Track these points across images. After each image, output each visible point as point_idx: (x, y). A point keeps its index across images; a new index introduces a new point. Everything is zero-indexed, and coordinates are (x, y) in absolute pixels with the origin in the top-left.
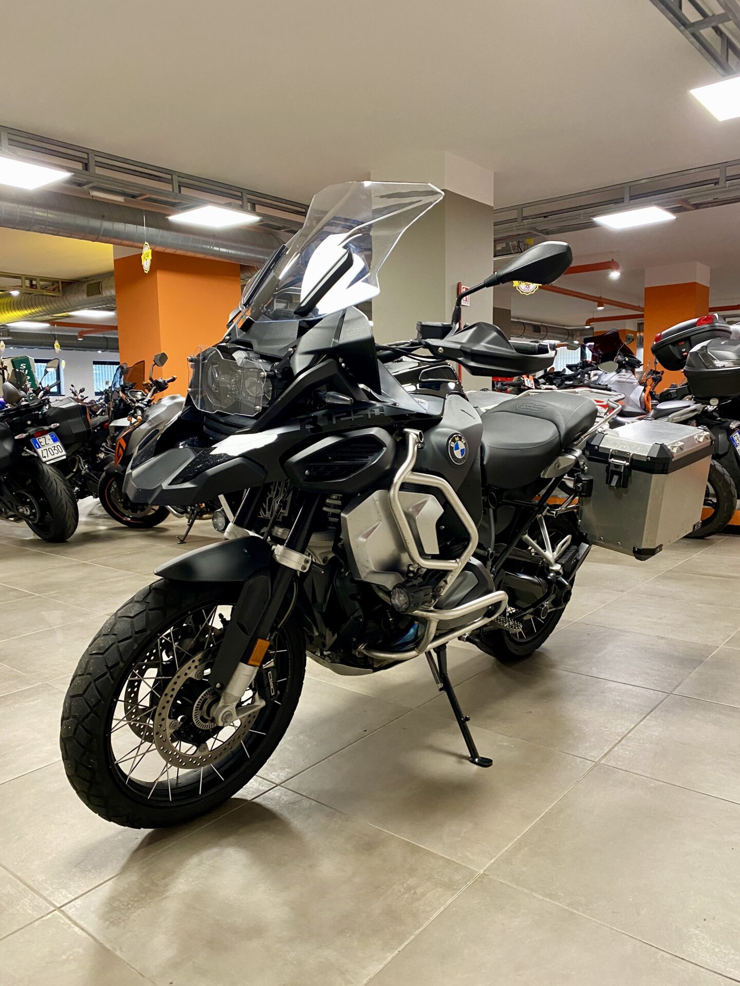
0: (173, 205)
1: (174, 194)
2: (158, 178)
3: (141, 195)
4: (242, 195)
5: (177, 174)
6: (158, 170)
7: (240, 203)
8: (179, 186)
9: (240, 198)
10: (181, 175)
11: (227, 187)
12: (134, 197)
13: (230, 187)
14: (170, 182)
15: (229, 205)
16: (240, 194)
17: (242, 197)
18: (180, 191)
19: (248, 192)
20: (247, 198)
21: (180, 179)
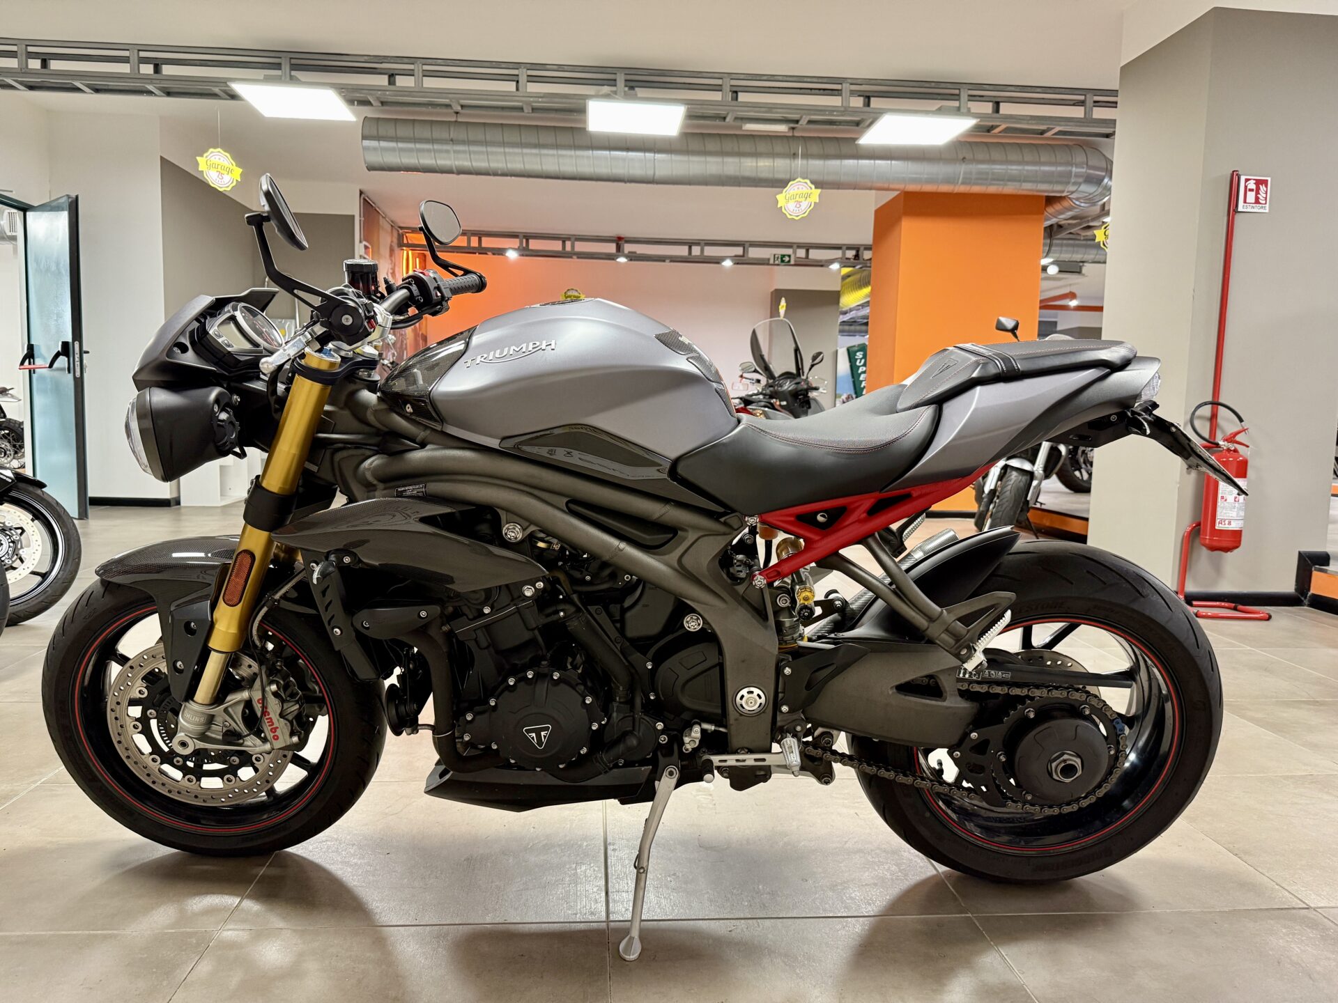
1: (842, 109)
2: (822, 92)
3: (801, 117)
4: (960, 92)
5: (850, 81)
6: (820, 81)
7: (956, 104)
8: (868, 99)
9: (957, 97)
11: (933, 84)
12: (797, 122)
13: (938, 84)
14: (837, 92)
15: (940, 111)
16: (957, 92)
17: (959, 95)
18: (868, 104)
19: (970, 87)
20: (969, 96)
21: (853, 87)
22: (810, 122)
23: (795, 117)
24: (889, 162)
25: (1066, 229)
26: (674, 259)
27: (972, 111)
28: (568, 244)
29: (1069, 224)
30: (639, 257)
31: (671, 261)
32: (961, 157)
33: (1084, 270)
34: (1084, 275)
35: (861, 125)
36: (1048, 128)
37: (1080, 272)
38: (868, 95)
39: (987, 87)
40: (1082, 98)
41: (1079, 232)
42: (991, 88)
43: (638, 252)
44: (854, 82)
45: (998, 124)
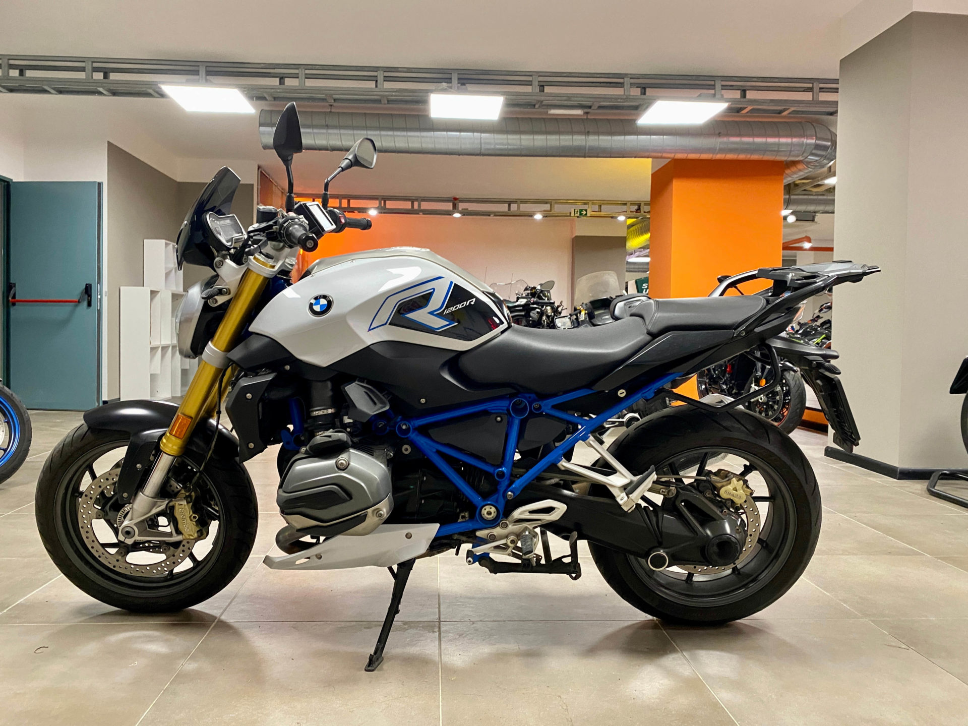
0: (636, 108)
1: (625, 97)
2: (609, 85)
3: (593, 104)
4: (715, 83)
5: (630, 76)
7: (712, 92)
8: (643, 88)
9: (713, 87)
10: (634, 76)
11: (694, 78)
12: (590, 107)
13: (698, 77)
14: (621, 85)
15: (700, 98)
16: (713, 83)
17: (714, 85)
18: (645, 94)
19: (722, 79)
20: (722, 86)
21: (633, 81)
22: (600, 107)
23: (589, 104)
24: (662, 137)
25: (801, 187)
26: (497, 214)
27: (725, 97)
28: (416, 204)
29: (803, 183)
30: (471, 213)
31: (495, 215)
32: (717, 132)
33: (816, 219)
34: (816, 222)
35: (639, 109)
36: (785, 109)
37: (813, 220)
38: (644, 86)
39: (736, 79)
40: (809, 86)
41: (811, 189)
42: (738, 79)
43: (469, 209)
44: (633, 76)
45: (746, 106)
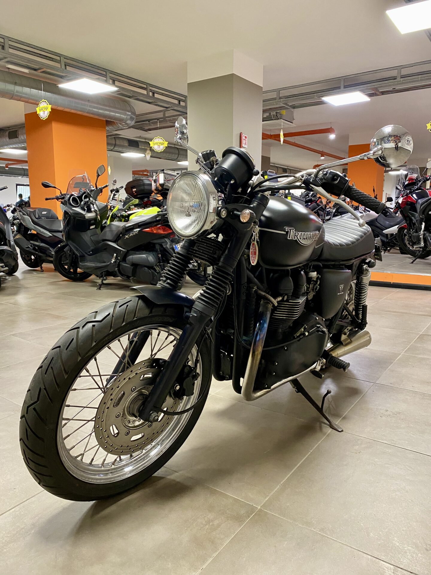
0: (61, 77)
1: (62, 70)
2: (51, 59)
4: (106, 74)
5: (64, 56)
7: (105, 79)
8: (65, 65)
9: (105, 76)
10: (66, 58)
11: (96, 67)
12: (35, 70)
13: (98, 68)
14: (59, 62)
15: (98, 79)
19: (110, 72)
20: (109, 76)
21: (66, 60)
22: (43, 72)
23: (36, 67)
40: (145, 86)
